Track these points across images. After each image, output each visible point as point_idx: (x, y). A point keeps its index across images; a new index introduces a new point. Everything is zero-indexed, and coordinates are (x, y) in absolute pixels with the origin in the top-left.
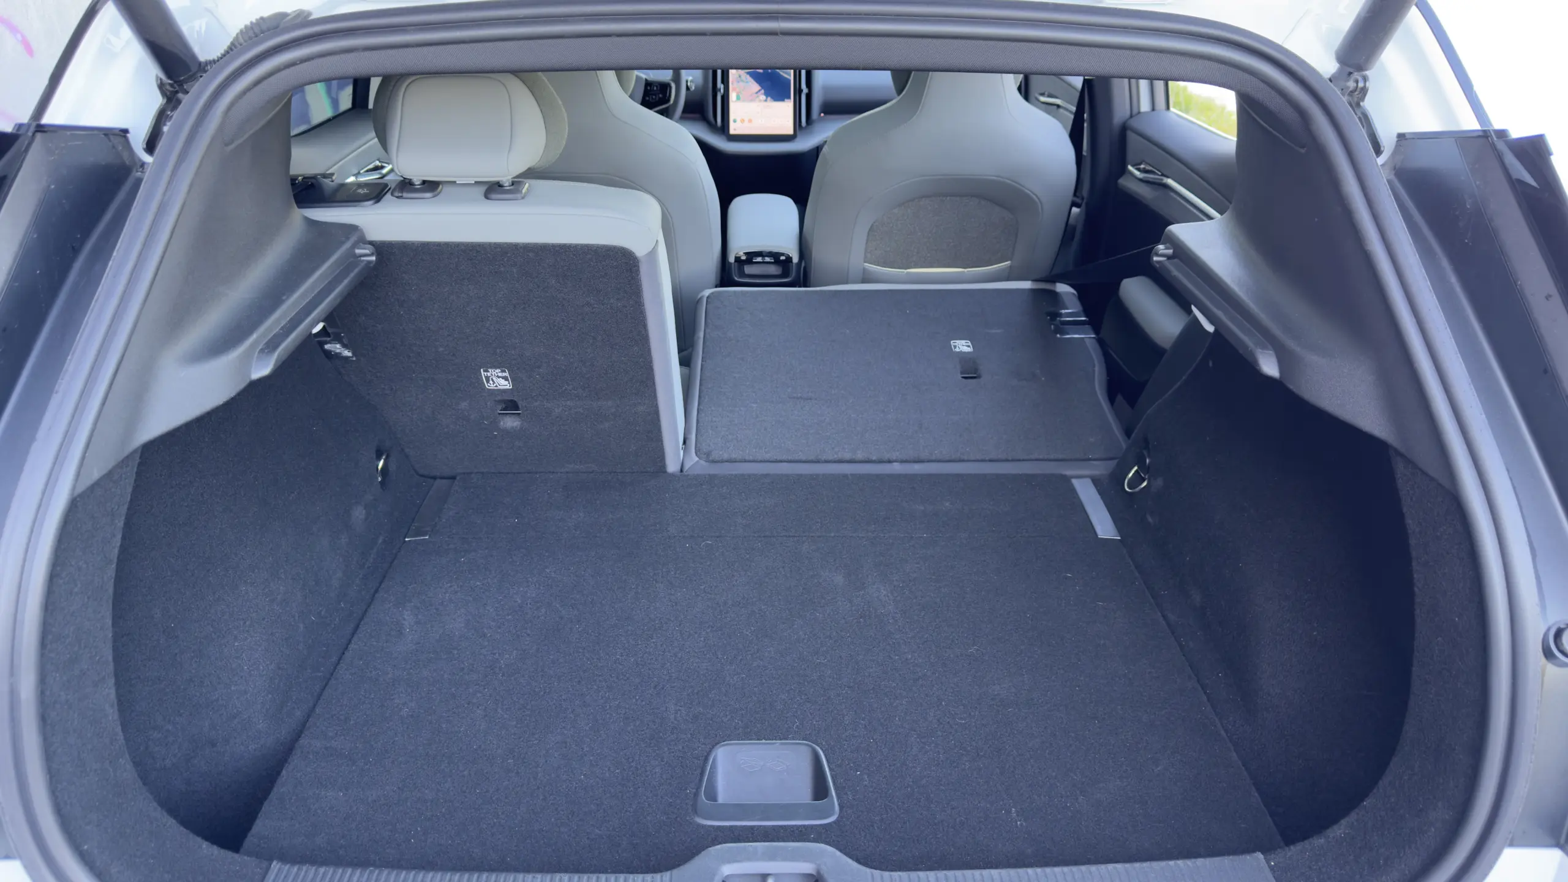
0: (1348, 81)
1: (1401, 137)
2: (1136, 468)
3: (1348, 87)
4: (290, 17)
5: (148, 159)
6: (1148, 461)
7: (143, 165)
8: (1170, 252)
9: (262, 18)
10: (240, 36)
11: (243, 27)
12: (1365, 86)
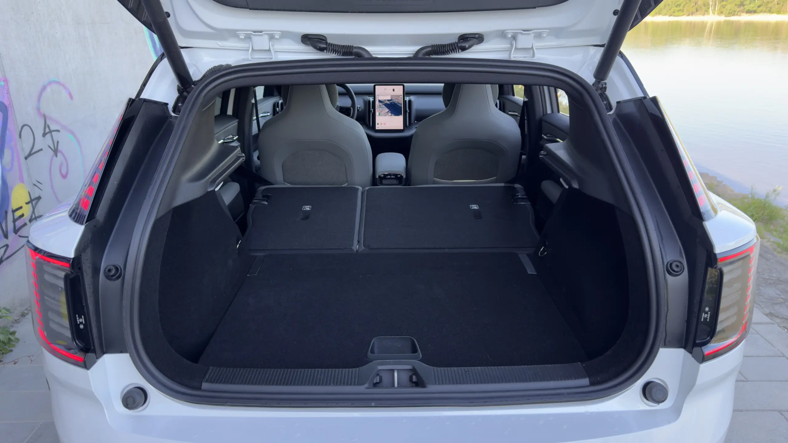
0: (599, 84)
1: (618, 103)
2: (543, 247)
3: (599, 87)
4: (224, 66)
5: (173, 114)
6: (547, 243)
7: (171, 116)
8: (545, 153)
9: (215, 66)
10: (207, 73)
11: (208, 69)
12: (605, 86)
